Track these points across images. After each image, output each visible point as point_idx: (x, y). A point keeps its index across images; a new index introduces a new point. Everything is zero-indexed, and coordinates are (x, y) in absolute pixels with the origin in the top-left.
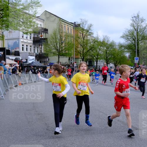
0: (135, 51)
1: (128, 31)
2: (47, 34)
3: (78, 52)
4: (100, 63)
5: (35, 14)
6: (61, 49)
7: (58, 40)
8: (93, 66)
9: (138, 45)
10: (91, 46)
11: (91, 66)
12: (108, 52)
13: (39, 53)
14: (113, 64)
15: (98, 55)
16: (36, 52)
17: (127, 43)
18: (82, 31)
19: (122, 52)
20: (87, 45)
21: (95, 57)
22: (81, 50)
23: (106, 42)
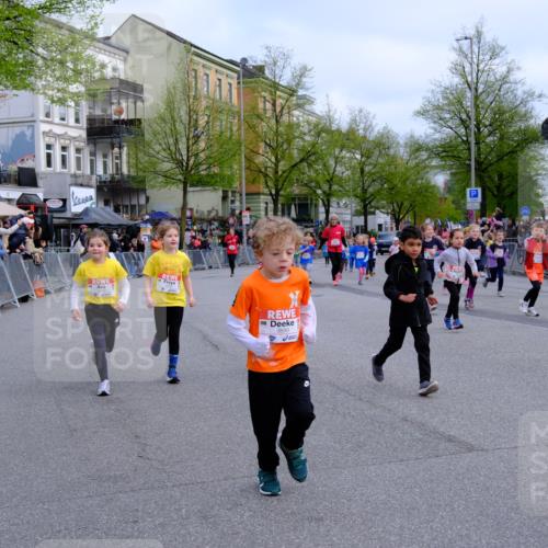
0: (469, 165)
1: (443, 92)
2: (139, 104)
3: (256, 172)
4: (339, 210)
5: (92, 29)
6: (191, 162)
7: (180, 127)
8: (312, 221)
9: (477, 143)
10: (304, 146)
11: (305, 221)
12: (367, 169)
13: (112, 177)
14: (388, 213)
15: (330, 182)
16: (100, 171)
17: (437, 136)
18: (271, 93)
19: (421, 168)
20: (289, 144)
21: (320, 188)
22: (269, 164)
23: (361, 131)
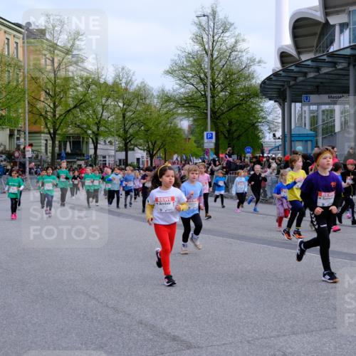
0: (206, 114)
1: (186, 57)
3: (37, 115)
4: (105, 147)
8: (84, 155)
9: (213, 97)
10: (76, 95)
11: (78, 155)
12: (128, 114)
14: (144, 150)
15: (98, 124)
17: (182, 90)
18: (50, 52)
19: (170, 115)
20: (65, 93)
21: (90, 130)
22: (48, 109)
23: (123, 85)
